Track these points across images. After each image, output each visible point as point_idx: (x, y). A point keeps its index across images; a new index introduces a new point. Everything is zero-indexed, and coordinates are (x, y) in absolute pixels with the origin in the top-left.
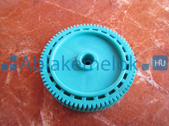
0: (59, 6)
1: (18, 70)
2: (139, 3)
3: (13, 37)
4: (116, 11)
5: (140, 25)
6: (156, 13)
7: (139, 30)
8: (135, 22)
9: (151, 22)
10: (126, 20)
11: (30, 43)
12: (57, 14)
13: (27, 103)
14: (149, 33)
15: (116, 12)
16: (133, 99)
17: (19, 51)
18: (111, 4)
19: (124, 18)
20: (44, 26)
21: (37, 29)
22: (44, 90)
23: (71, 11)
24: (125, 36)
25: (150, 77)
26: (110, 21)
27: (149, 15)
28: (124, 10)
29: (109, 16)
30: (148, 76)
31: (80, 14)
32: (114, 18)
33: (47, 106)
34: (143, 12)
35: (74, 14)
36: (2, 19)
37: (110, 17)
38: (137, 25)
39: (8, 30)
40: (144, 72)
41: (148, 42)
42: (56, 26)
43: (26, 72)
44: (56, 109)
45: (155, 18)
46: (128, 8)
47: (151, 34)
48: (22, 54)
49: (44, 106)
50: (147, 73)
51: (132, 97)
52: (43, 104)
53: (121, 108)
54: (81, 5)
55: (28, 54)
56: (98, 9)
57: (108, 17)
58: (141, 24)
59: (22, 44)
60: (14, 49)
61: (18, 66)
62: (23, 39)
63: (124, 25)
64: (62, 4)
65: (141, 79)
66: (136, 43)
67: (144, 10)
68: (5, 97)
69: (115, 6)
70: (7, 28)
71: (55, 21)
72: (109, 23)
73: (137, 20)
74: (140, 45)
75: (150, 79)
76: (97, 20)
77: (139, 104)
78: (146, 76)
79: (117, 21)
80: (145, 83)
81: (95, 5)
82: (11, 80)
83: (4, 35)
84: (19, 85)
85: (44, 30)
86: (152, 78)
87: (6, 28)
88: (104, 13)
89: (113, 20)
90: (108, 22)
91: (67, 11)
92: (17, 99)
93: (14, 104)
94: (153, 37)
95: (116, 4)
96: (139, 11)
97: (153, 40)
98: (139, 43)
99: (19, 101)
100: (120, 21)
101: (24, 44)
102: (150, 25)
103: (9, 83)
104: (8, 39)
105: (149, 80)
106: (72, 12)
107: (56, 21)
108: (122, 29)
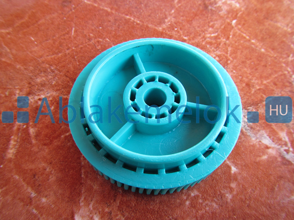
0: (109, 10)
1: (32, 131)
2: (259, 6)
3: (22, 68)
4: (216, 20)
5: (262, 48)
6: (290, 25)
7: (260, 57)
8: (253, 41)
9: (283, 42)
10: (236, 37)
11: (54, 78)
12: (105, 24)
13: (48, 199)
14: (280, 62)
15: (215, 22)
16: (257, 192)
17: (34, 94)
18: (206, 7)
19: (231, 33)
20: (82, 46)
21: (67, 52)
22: (83, 171)
23: (133, 19)
24: (236, 68)
25: (287, 148)
26: (205, 40)
27: (278, 28)
28: (232, 19)
29: (203, 29)
30: (284, 146)
31: (150, 26)
32: (214, 33)
33: (89, 204)
34: (268, 23)
35: (137, 24)
36: (2, 33)
37: (206, 32)
38: (257, 47)
39: (12, 54)
40: (275, 138)
41: (280, 80)
42: (104, 46)
43: (46, 136)
44: (107, 210)
45: (289, 34)
46: (238, 15)
47: (284, 65)
48: (40, 99)
49: (82, 204)
50: (280, 139)
51: (255, 186)
52: (81, 201)
53: (233, 211)
54: (150, 8)
55: (51, 101)
56: (183, 16)
57: (202, 31)
58: (263, 44)
59: (39, 80)
60: (25, 90)
61: (31, 123)
62: (41, 72)
63: (232, 47)
64: (115, 6)
65: (270, 151)
66: (257, 81)
67: (267, 19)
68: (6, 185)
69: (214, 11)
70: (10, 49)
71: (101, 38)
72: (204, 43)
73: (256, 37)
74: (265, 84)
75: (287, 151)
76: (182, 36)
77: (269, 201)
78: (280, 145)
79: (219, 38)
80: (279, 159)
81: (177, 9)
82: (18, 152)
83: (5, 62)
84: (33, 162)
85: (81, 54)
86: (291, 149)
87: (8, 50)
88: (195, 23)
89: (210, 38)
90: (203, 41)
91: (125, 20)
92: (29, 190)
93: (22, 200)
94: (287, 71)
95: (215, 8)
96: (260, 22)
97: (288, 77)
98: (262, 82)
99: (33, 195)
100: (224, 40)
101: (43, 80)
102: (282, 48)
103: (13, 157)
104: (12, 71)
105: (285, 152)
106: (134, 21)
107: (105, 38)
108: (228, 55)
